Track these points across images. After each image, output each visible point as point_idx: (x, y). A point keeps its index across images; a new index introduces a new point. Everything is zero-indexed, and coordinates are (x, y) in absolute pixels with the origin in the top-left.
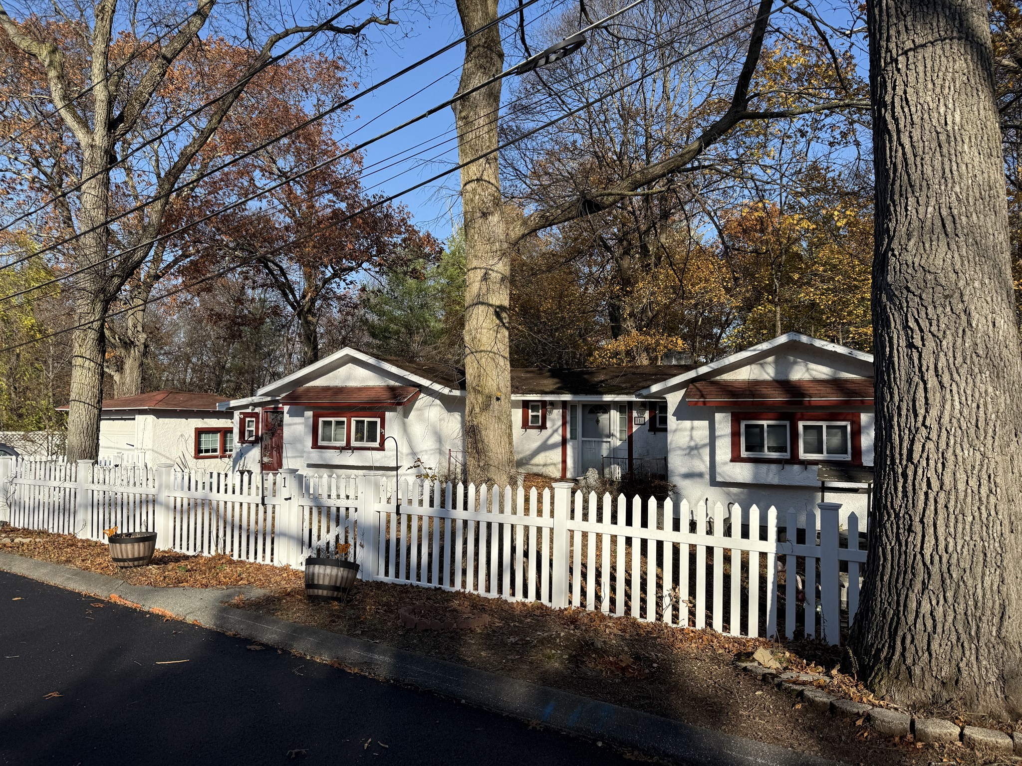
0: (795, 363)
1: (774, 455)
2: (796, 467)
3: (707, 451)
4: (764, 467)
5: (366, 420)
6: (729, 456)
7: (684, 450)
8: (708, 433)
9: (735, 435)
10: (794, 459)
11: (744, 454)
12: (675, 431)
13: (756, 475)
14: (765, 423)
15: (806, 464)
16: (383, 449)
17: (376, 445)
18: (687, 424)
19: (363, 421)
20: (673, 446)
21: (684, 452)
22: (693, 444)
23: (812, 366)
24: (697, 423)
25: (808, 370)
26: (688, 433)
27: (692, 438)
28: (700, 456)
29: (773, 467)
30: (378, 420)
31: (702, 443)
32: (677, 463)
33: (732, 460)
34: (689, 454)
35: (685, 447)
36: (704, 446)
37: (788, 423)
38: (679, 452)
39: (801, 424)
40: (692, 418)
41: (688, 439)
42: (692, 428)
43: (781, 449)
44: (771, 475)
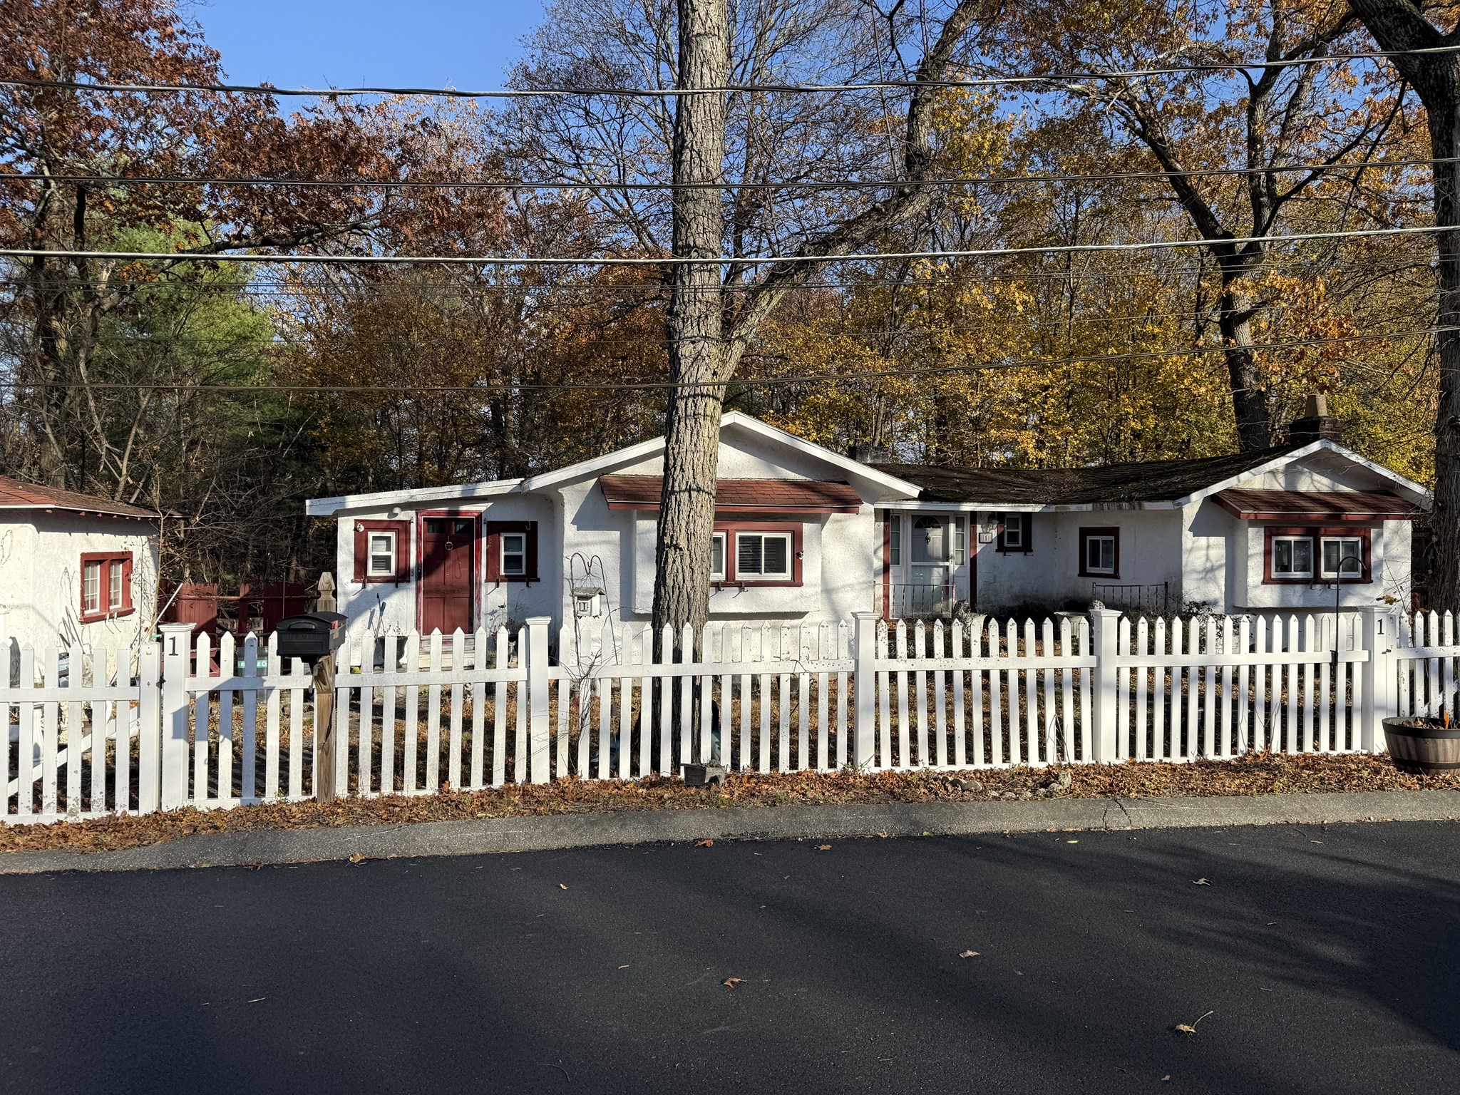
0: (1302, 473)
1: (1299, 575)
2: (1318, 587)
3: (1222, 574)
4: (1289, 588)
5: (764, 535)
6: (1261, 578)
7: (1199, 572)
8: (1223, 551)
9: (1267, 553)
10: (1317, 579)
11: (1274, 575)
12: (1191, 550)
13: (1283, 597)
14: (1292, 539)
15: (1327, 582)
16: (800, 585)
17: (787, 576)
18: (1203, 541)
19: (760, 538)
20: (1189, 568)
21: (1201, 576)
22: (1209, 565)
23: (1317, 477)
24: (1213, 540)
25: (1312, 480)
26: (1203, 552)
27: (1208, 559)
28: (1215, 580)
29: (1299, 588)
30: (788, 537)
31: (1218, 563)
32: (1192, 590)
33: (1264, 583)
34: (1204, 578)
35: (1200, 568)
36: (1220, 566)
37: (1311, 539)
38: (1195, 576)
39: (1323, 539)
40: (1208, 534)
41: (1204, 559)
42: (1208, 547)
43: (1304, 568)
44: (1296, 597)
